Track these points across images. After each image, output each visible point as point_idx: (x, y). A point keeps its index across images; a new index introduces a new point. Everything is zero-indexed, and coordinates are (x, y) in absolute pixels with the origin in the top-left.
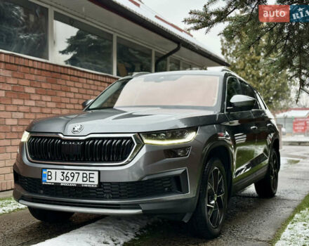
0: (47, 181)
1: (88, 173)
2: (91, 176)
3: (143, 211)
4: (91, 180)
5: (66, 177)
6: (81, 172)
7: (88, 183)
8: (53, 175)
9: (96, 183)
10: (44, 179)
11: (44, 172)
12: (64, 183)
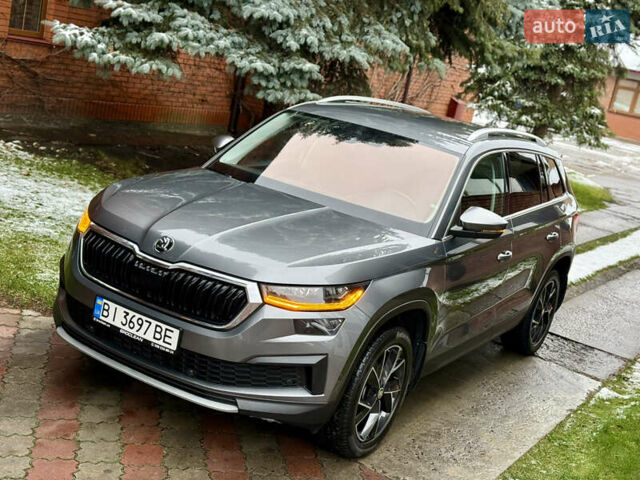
0: (102, 318)
1: (164, 327)
2: (168, 333)
3: (239, 410)
4: (167, 339)
5: (131, 322)
6: (154, 323)
7: (161, 342)
8: (112, 311)
9: (174, 347)
10: (96, 312)
11: (99, 302)
12: (125, 330)
